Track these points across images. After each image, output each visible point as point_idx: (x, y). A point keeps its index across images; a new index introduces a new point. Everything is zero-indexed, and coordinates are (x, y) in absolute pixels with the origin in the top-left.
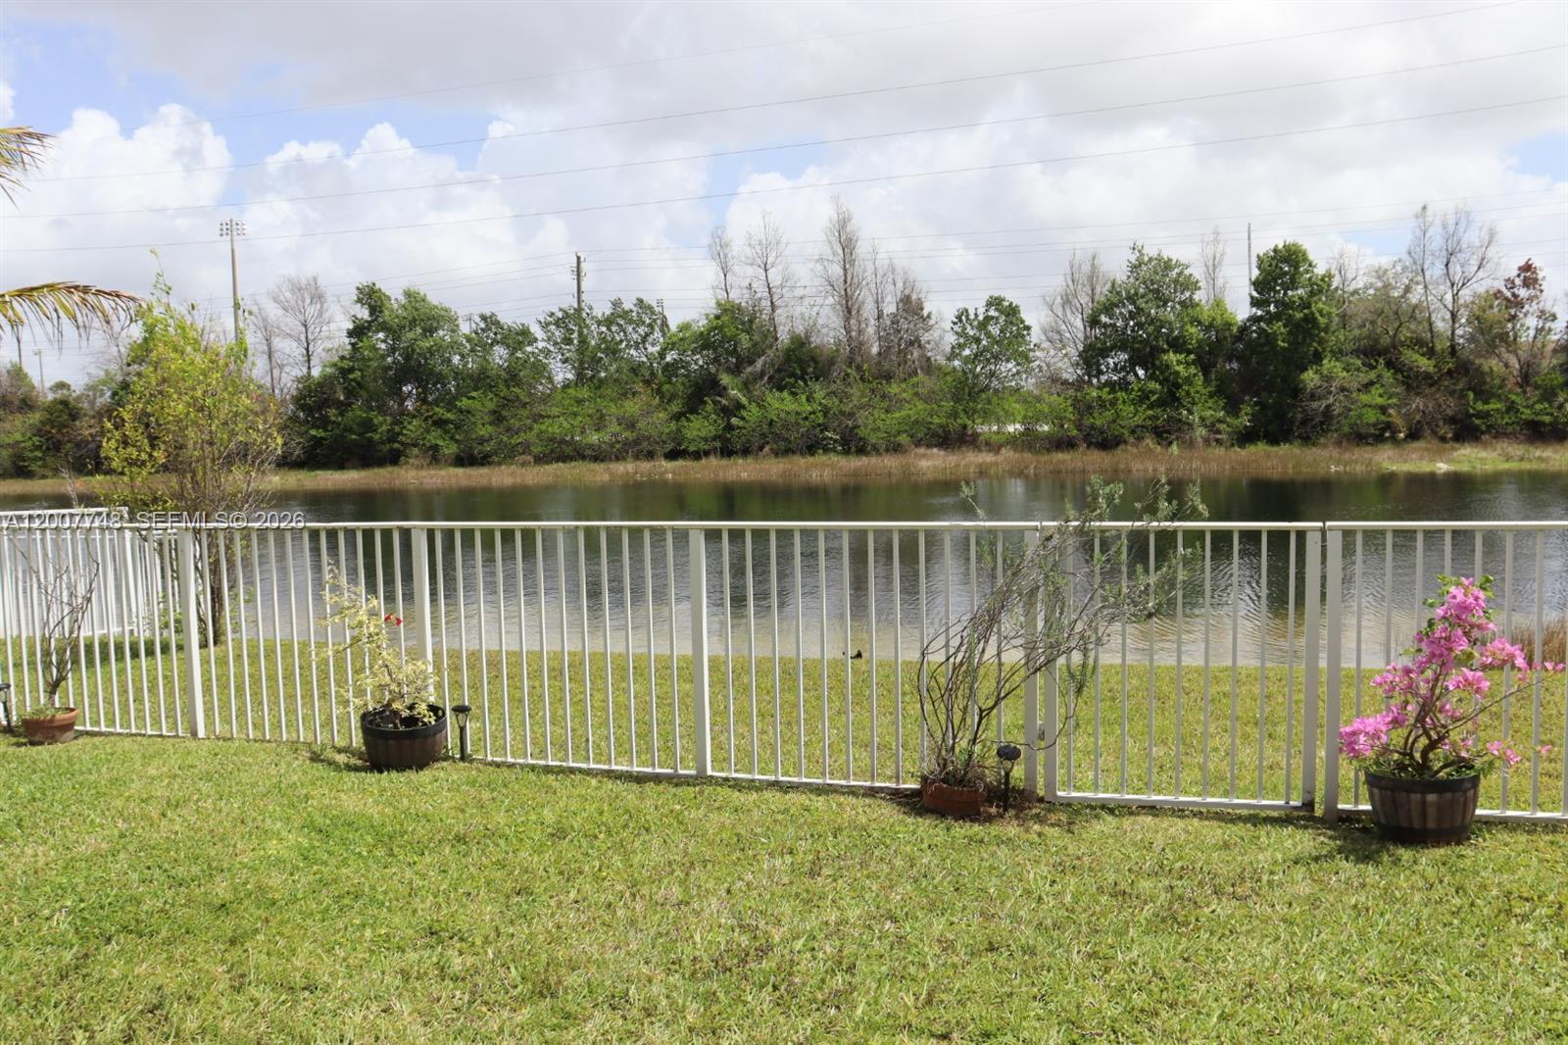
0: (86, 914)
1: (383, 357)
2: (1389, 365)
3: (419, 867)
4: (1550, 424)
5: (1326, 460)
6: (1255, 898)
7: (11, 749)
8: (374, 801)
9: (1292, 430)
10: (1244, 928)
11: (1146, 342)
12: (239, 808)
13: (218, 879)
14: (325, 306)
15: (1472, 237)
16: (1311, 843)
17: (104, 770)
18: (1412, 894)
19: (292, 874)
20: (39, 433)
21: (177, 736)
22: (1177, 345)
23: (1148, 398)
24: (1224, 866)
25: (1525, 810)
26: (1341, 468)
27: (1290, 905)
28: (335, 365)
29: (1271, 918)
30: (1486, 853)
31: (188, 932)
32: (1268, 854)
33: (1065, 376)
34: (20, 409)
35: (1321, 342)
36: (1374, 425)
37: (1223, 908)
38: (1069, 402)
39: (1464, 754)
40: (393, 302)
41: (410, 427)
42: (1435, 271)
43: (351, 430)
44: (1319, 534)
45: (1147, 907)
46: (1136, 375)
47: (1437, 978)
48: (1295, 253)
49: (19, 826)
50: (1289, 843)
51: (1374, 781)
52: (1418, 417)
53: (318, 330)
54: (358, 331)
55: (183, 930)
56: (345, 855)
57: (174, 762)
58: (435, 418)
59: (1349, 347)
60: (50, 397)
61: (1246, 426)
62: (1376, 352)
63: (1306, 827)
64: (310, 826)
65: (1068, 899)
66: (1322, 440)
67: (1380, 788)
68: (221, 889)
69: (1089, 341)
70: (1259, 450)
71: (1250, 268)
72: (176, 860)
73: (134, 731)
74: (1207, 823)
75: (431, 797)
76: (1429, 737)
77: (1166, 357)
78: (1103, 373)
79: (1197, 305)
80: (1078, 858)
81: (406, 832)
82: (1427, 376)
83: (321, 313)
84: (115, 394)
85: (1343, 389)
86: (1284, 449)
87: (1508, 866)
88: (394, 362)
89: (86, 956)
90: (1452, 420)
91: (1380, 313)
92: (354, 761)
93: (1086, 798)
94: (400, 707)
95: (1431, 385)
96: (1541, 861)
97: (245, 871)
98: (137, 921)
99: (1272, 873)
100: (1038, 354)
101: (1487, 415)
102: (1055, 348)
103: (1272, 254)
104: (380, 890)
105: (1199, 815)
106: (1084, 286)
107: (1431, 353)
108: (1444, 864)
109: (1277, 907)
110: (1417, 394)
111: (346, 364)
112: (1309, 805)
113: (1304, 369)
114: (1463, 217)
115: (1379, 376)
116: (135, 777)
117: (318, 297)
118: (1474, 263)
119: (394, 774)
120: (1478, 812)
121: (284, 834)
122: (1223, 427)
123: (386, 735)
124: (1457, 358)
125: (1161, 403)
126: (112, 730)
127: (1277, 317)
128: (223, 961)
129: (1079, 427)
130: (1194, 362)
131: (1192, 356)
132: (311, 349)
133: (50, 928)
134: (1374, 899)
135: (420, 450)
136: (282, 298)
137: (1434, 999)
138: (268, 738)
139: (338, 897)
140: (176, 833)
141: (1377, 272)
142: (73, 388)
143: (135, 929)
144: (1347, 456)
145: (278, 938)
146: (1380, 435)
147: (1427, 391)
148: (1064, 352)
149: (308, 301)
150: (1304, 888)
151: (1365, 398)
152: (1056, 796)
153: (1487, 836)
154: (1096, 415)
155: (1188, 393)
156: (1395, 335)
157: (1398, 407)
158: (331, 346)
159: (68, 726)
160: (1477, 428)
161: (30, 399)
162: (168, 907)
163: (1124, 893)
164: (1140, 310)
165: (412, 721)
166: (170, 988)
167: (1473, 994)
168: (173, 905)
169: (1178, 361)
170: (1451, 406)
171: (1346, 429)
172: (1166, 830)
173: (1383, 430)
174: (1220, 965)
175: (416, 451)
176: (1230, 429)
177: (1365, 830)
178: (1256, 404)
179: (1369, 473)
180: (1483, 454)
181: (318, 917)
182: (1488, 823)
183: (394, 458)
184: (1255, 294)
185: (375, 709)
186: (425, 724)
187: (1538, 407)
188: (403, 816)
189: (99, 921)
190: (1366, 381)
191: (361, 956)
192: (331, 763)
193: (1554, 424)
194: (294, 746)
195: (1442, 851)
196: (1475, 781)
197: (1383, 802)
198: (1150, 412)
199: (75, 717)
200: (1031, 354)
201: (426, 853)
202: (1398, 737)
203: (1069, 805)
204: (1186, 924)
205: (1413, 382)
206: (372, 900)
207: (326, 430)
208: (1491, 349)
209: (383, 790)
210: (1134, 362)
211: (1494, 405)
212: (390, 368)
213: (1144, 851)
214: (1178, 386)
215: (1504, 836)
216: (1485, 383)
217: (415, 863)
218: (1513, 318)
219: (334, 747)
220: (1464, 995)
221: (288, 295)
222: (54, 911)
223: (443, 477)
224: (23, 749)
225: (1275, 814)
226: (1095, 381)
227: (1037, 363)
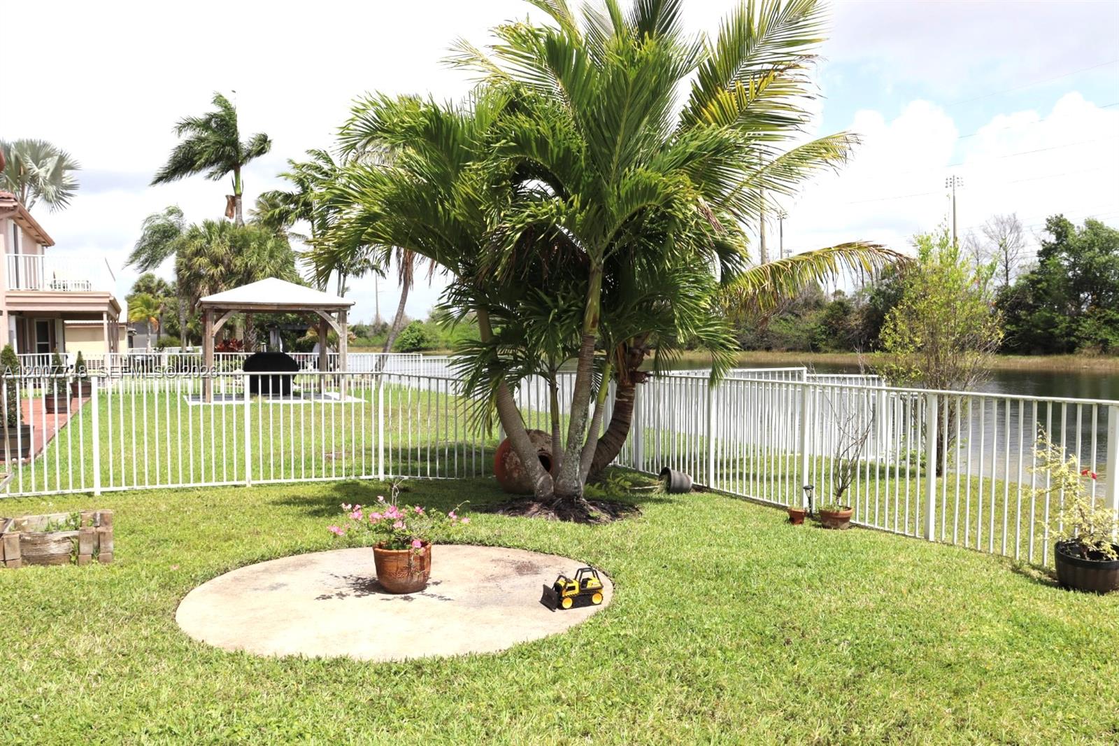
0: (859, 648)
1: (1066, 271)
3: (1102, 672)
7: (813, 529)
8: (1064, 612)
12: (962, 597)
13: (947, 645)
14: (1021, 234)
17: (871, 553)
19: (1000, 654)
20: (825, 323)
21: (915, 537)
28: (1026, 278)
31: (924, 678)
34: (815, 308)
40: (1076, 229)
41: (1085, 325)
43: (1037, 327)
49: (821, 580)
53: (1015, 252)
54: (1047, 252)
55: (922, 676)
56: (1041, 649)
57: (916, 556)
58: (1107, 318)
60: (832, 300)
64: (1013, 620)
68: (948, 653)
72: (918, 625)
73: (887, 529)
75: (1112, 618)
81: (1091, 642)
83: (1018, 240)
84: (872, 298)
88: (1073, 275)
89: (860, 676)
92: (1044, 577)
94: (1089, 543)
97: (965, 643)
98: (892, 661)
104: (1069, 683)
111: (1035, 277)
116: (890, 561)
117: (1016, 228)
119: (1079, 595)
121: (994, 622)
123: (1074, 563)
126: (872, 526)
128: (949, 705)
132: (1009, 265)
133: (838, 651)
135: (1092, 343)
136: (989, 230)
138: (979, 549)
139: (1036, 679)
140: (918, 606)
142: (846, 294)
143: (890, 666)
145: (988, 699)
149: (1008, 231)
158: (1024, 264)
159: (846, 519)
161: (821, 301)
162: (911, 656)
165: (1097, 555)
166: (913, 714)
168: (915, 656)
175: (1089, 343)
181: (1019, 691)
183: (1070, 349)
185: (1067, 541)
186: (1109, 559)
188: (1088, 629)
189: (868, 655)
191: (1054, 731)
192: (1027, 576)
194: (1000, 559)
199: (851, 514)
201: (1109, 663)
206: (1064, 690)
207: (1017, 326)
209: (1071, 606)
212: (1070, 280)
217: (1099, 668)
219: (1029, 564)
221: (994, 227)
222: (840, 641)
223: (1111, 365)
224: (819, 529)
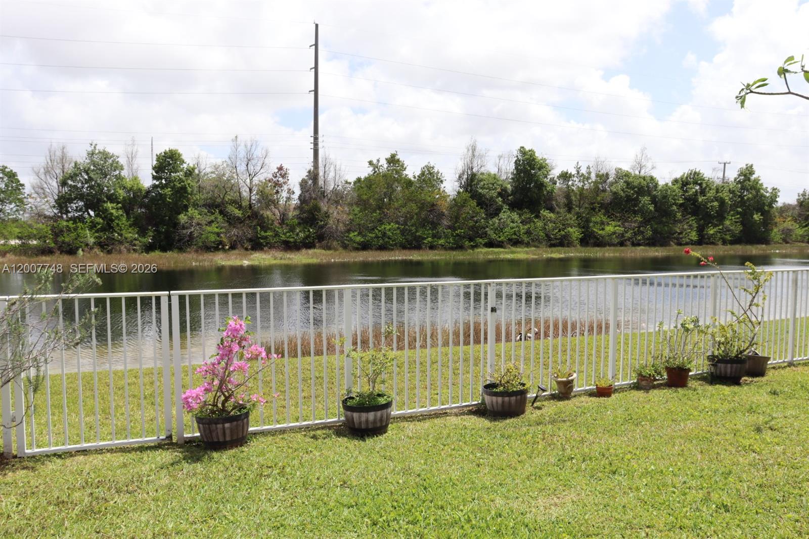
2: (221, 212)
4: (294, 242)
5: (190, 260)
6: (139, 491)
9: (173, 244)
10: (132, 508)
11: (94, 196)
15: (258, 153)
16: (170, 457)
18: (218, 474)
22: (112, 198)
23: (96, 227)
24: (122, 476)
25: (272, 425)
26: (198, 264)
27: (157, 491)
29: (146, 500)
30: (253, 449)
32: (147, 466)
33: (47, 213)
35: (188, 200)
36: (214, 242)
37: (120, 500)
38: (49, 228)
39: (241, 402)
42: (242, 168)
44: (167, 298)
45: (77, 508)
46: (89, 214)
47: (227, 514)
48: (175, 154)
50: (158, 459)
51: (200, 420)
52: (234, 239)
59: (201, 203)
61: (149, 242)
62: (215, 206)
63: (168, 449)
65: (28, 512)
66: (188, 250)
67: (203, 424)
69: (60, 194)
70: (157, 254)
71: (152, 160)
74: (115, 454)
76: (224, 395)
77: (105, 205)
78: (70, 212)
79: (123, 178)
80: (37, 487)
82: (239, 218)
85: (198, 224)
86: (169, 254)
87: (262, 454)
90: (250, 240)
91: (216, 186)
93: (43, 452)
95: (240, 223)
96: (278, 448)
99: (149, 476)
100: (30, 200)
101: (266, 238)
102: (40, 198)
103: (163, 154)
105: (111, 451)
106: (58, 164)
107: (240, 207)
108: (234, 457)
109: (151, 494)
110: (234, 227)
112: (170, 437)
113: (179, 214)
114: (254, 143)
115: (216, 218)
118: (259, 165)
120: (251, 429)
122: (137, 242)
124: (253, 210)
125: (103, 230)
127: (166, 186)
129: (56, 242)
130: (121, 208)
131: (120, 205)
134: (200, 480)
137: (226, 524)
141: (215, 166)
144: (201, 257)
146: (217, 247)
147: (239, 226)
148: (46, 200)
150: (165, 481)
151: (209, 228)
152: (25, 453)
153: (255, 440)
154: (65, 235)
155: (118, 224)
156: (224, 198)
157: (226, 233)
160: (261, 244)
163: (63, 502)
164: (91, 179)
167: (243, 518)
169: (112, 207)
170: (250, 233)
171: (200, 244)
172: (92, 462)
173: (218, 245)
174: (118, 531)
176: (140, 244)
177: (198, 446)
178: (155, 230)
179: (212, 266)
180: (264, 256)
182: (255, 434)
184: (155, 174)
187: (288, 234)
190: (210, 220)
193: (295, 242)
195: (234, 451)
196: (247, 415)
197: (205, 431)
198: (97, 234)
200: (25, 200)
202: (210, 397)
203: (34, 457)
204: (100, 512)
205: (232, 221)
208: (267, 206)
210: (88, 206)
211: (269, 233)
213: (77, 476)
214: (112, 221)
215: (262, 439)
216: (265, 222)
218: (277, 192)
220: (239, 519)
225: (153, 444)
226: (65, 216)
227: (30, 205)
